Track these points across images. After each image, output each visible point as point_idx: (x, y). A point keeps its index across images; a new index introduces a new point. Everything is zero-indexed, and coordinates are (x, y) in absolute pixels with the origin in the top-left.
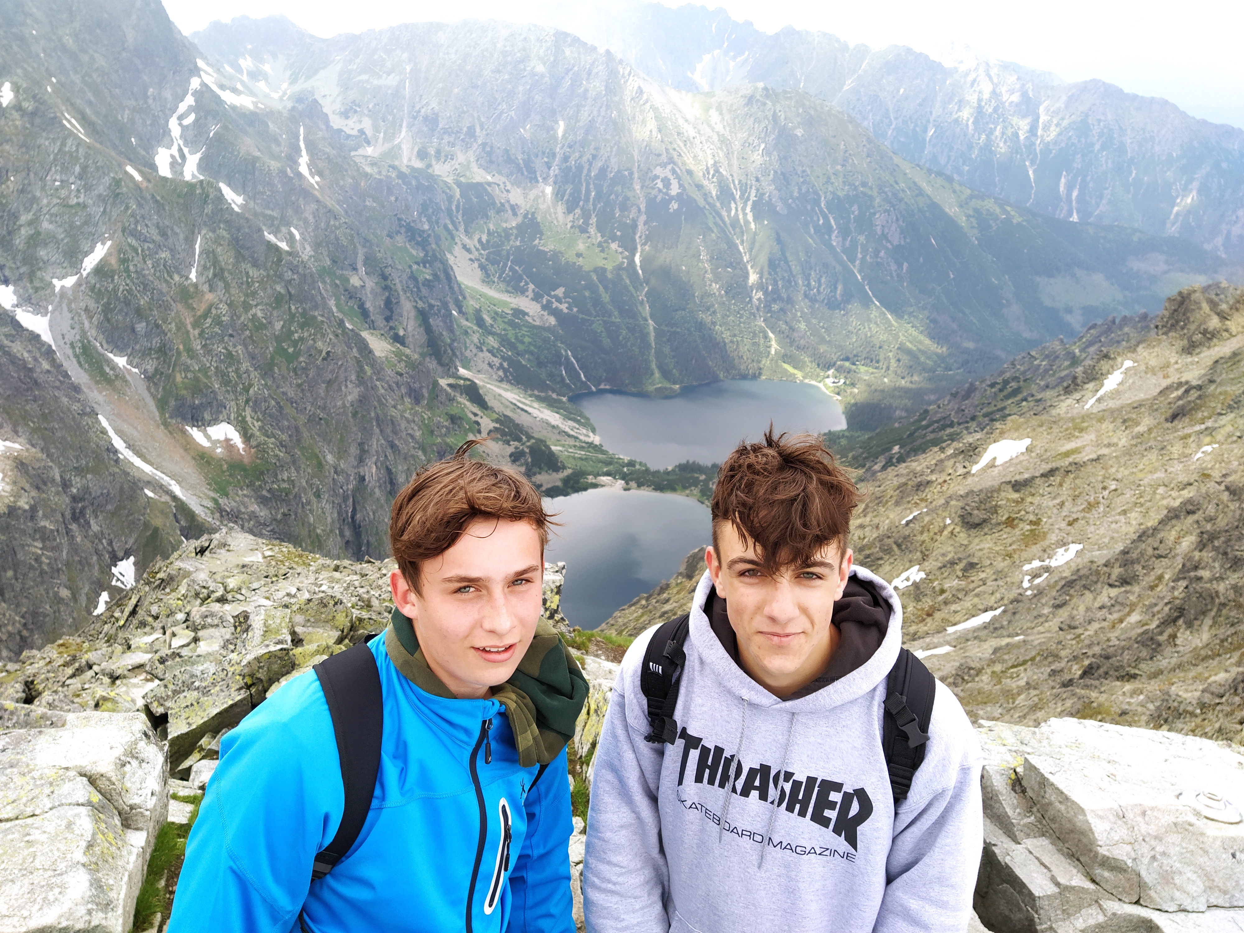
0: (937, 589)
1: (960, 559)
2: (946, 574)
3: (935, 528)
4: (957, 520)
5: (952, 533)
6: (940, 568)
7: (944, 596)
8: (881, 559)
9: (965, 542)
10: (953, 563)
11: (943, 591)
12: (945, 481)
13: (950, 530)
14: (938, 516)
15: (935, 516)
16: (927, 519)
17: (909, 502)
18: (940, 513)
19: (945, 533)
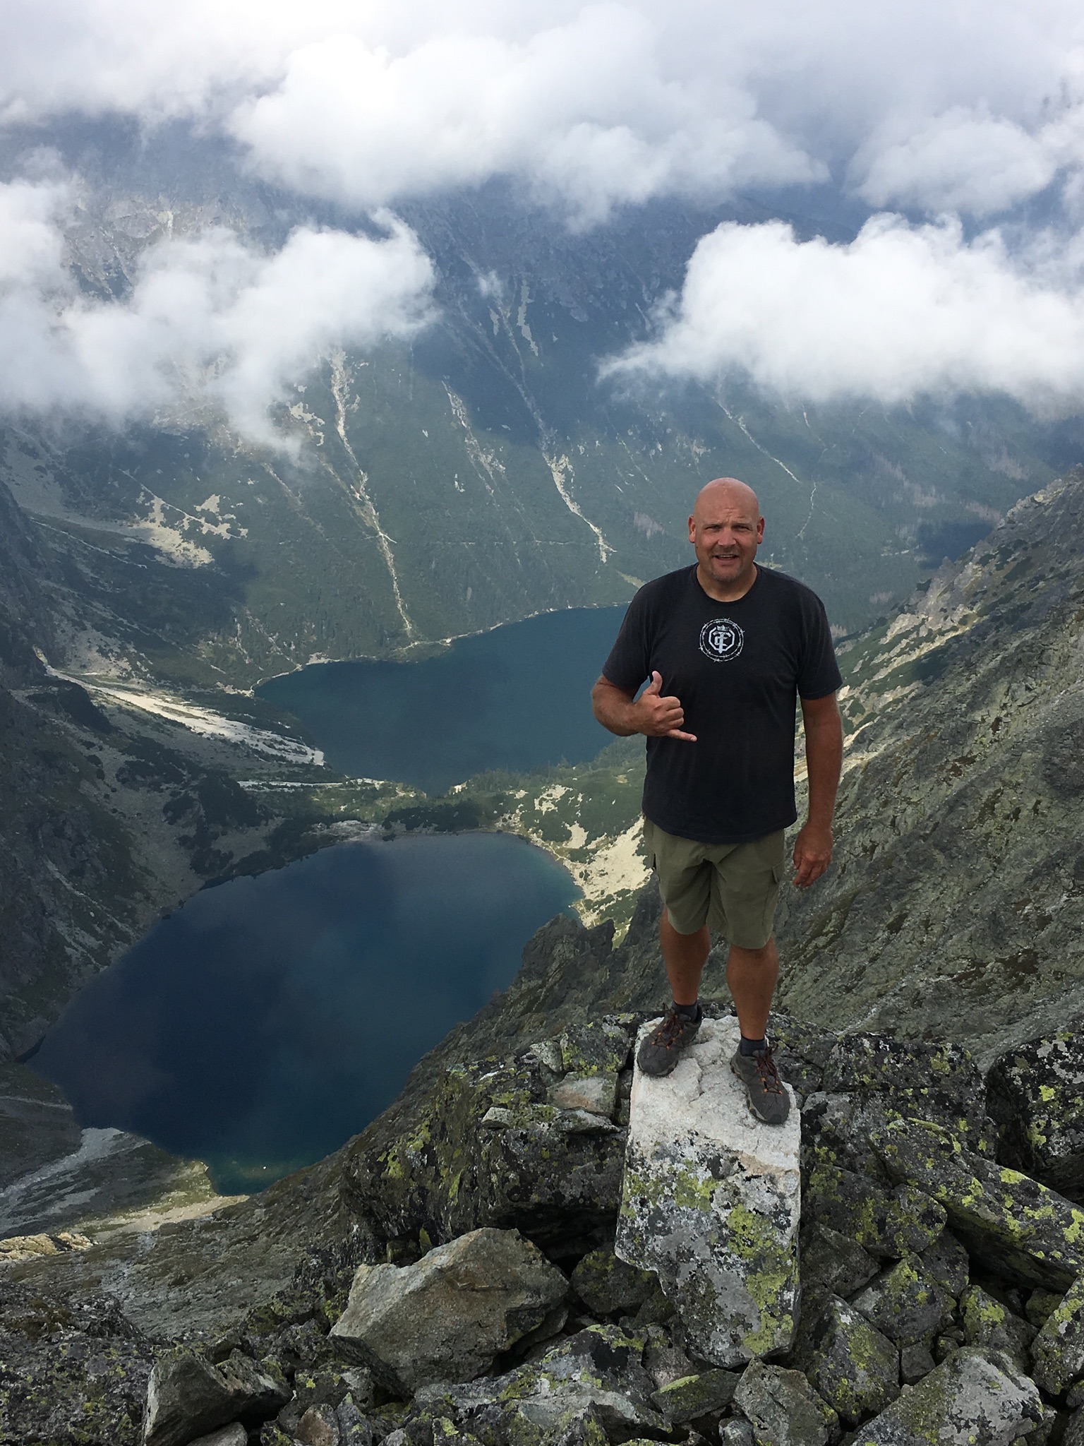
0: (1033, 917)
1: (1063, 856)
2: (1043, 888)
3: (1004, 807)
4: (1041, 785)
5: (1035, 810)
6: (1029, 879)
7: (1050, 928)
8: (917, 879)
9: (1064, 824)
10: (1051, 865)
11: (1044, 921)
12: (998, 720)
13: (1030, 806)
14: (1005, 784)
15: (999, 785)
16: (987, 793)
17: (941, 768)
18: (1007, 777)
19: (1024, 813)
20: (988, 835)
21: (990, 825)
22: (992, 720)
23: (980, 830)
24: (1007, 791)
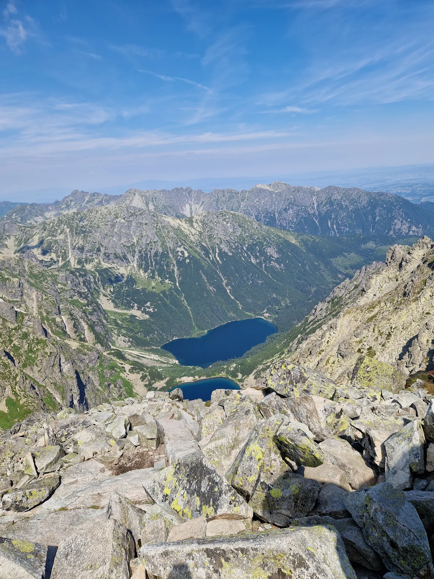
12: (328, 341)
13: (337, 360)
14: (331, 356)
15: (329, 356)
16: (327, 358)
17: (316, 353)
18: (331, 354)
19: (335, 362)
20: (328, 368)
21: (328, 365)
22: (327, 341)
23: (326, 367)
24: (331, 357)
